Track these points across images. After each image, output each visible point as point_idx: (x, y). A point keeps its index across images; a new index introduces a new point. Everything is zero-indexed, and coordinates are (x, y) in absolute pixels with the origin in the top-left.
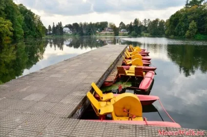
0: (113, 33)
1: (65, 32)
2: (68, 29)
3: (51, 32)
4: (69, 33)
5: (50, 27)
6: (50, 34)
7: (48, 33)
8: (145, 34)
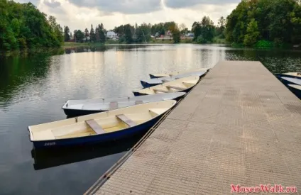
0: (172, 38)
1: (108, 38)
2: (113, 33)
3: (89, 38)
4: (114, 39)
5: (87, 30)
6: (87, 40)
7: (85, 39)
8: (218, 40)
